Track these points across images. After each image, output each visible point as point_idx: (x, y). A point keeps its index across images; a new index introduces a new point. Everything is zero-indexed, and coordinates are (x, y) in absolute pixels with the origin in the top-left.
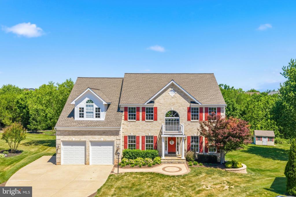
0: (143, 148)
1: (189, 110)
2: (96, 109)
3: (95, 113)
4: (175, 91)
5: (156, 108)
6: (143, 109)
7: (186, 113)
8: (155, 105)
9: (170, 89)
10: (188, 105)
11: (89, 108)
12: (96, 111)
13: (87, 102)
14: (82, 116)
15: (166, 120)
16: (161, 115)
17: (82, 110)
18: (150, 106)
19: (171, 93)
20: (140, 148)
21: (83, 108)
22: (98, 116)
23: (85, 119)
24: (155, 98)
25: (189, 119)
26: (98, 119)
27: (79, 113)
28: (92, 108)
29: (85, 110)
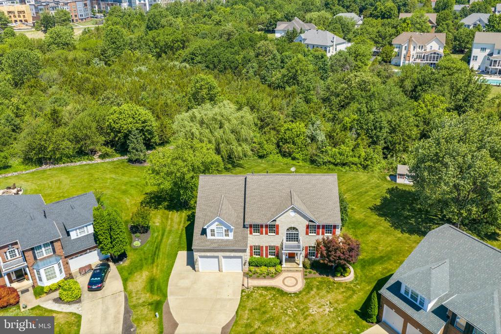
0: (267, 256)
1: (308, 227)
2: (225, 230)
3: (224, 233)
4: (295, 212)
5: (278, 226)
6: (266, 226)
7: (305, 229)
8: (277, 223)
9: (291, 210)
10: (307, 223)
11: (219, 229)
12: (225, 232)
13: (217, 226)
14: (213, 235)
15: (287, 234)
16: (283, 231)
17: (212, 231)
18: (273, 223)
19: (292, 214)
20: (264, 256)
21: (214, 230)
22: (227, 235)
23: (216, 237)
24: (277, 218)
25: (307, 234)
26: (227, 238)
27: (211, 233)
28: (221, 229)
29: (215, 231)
